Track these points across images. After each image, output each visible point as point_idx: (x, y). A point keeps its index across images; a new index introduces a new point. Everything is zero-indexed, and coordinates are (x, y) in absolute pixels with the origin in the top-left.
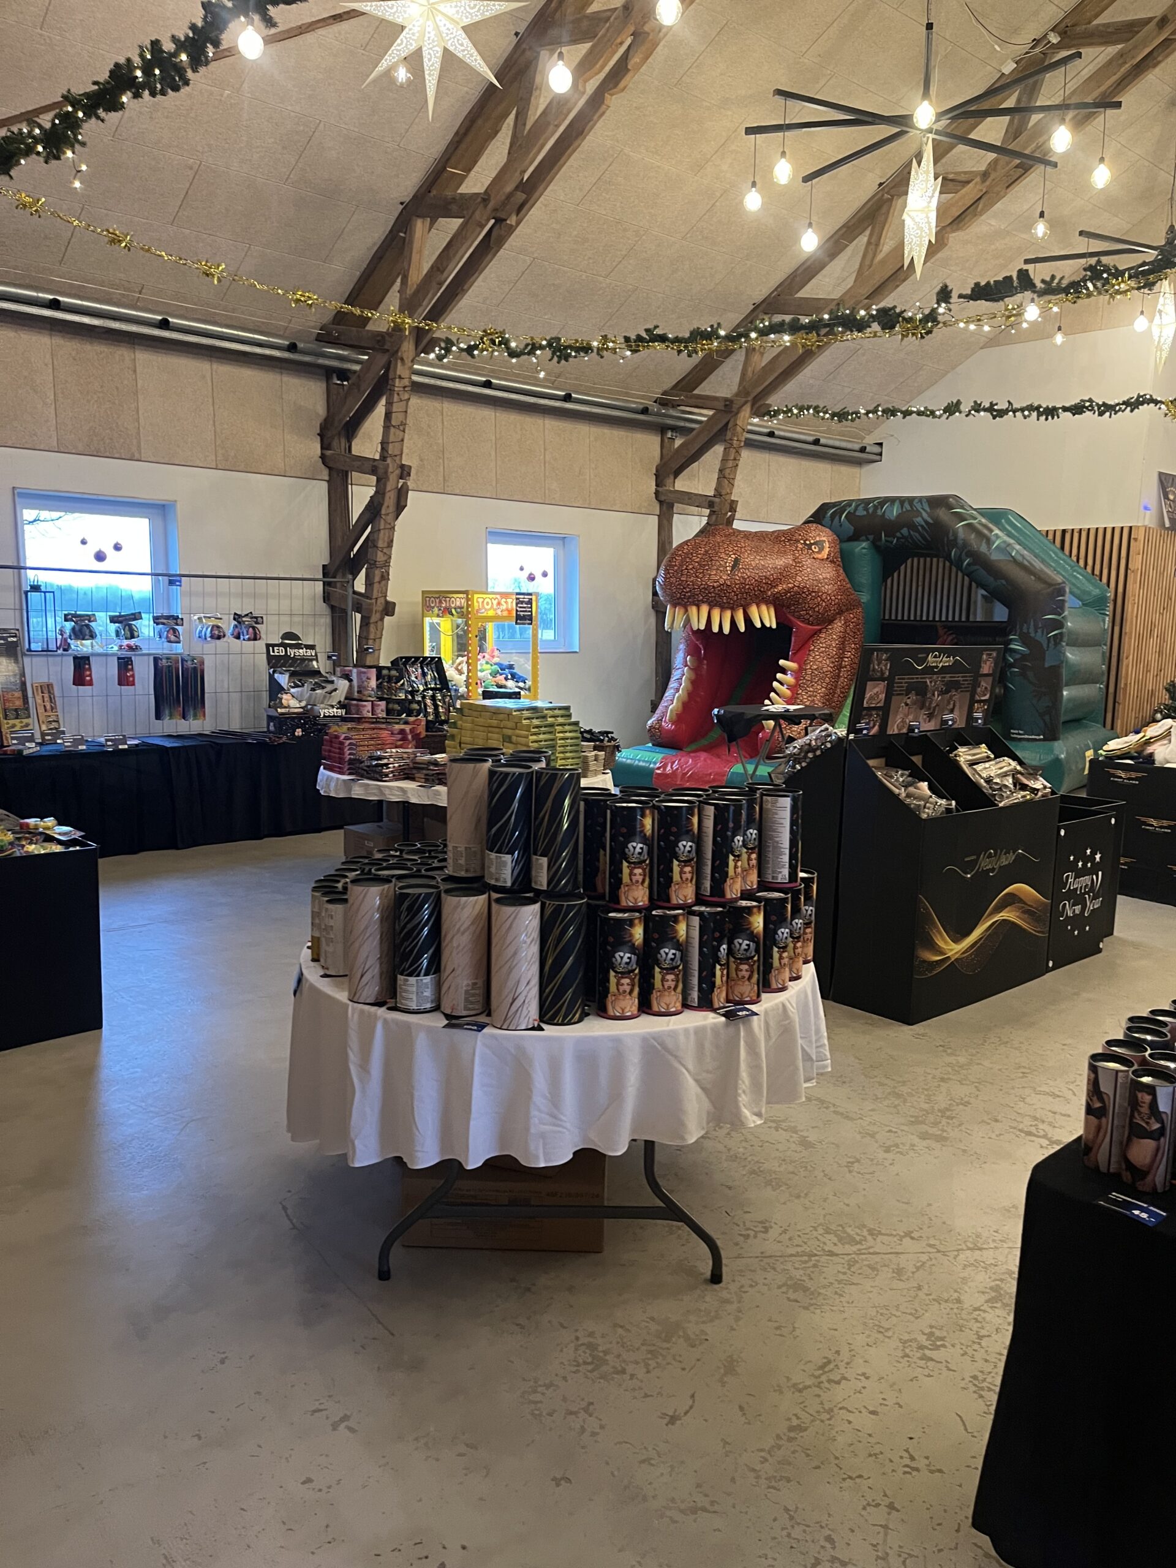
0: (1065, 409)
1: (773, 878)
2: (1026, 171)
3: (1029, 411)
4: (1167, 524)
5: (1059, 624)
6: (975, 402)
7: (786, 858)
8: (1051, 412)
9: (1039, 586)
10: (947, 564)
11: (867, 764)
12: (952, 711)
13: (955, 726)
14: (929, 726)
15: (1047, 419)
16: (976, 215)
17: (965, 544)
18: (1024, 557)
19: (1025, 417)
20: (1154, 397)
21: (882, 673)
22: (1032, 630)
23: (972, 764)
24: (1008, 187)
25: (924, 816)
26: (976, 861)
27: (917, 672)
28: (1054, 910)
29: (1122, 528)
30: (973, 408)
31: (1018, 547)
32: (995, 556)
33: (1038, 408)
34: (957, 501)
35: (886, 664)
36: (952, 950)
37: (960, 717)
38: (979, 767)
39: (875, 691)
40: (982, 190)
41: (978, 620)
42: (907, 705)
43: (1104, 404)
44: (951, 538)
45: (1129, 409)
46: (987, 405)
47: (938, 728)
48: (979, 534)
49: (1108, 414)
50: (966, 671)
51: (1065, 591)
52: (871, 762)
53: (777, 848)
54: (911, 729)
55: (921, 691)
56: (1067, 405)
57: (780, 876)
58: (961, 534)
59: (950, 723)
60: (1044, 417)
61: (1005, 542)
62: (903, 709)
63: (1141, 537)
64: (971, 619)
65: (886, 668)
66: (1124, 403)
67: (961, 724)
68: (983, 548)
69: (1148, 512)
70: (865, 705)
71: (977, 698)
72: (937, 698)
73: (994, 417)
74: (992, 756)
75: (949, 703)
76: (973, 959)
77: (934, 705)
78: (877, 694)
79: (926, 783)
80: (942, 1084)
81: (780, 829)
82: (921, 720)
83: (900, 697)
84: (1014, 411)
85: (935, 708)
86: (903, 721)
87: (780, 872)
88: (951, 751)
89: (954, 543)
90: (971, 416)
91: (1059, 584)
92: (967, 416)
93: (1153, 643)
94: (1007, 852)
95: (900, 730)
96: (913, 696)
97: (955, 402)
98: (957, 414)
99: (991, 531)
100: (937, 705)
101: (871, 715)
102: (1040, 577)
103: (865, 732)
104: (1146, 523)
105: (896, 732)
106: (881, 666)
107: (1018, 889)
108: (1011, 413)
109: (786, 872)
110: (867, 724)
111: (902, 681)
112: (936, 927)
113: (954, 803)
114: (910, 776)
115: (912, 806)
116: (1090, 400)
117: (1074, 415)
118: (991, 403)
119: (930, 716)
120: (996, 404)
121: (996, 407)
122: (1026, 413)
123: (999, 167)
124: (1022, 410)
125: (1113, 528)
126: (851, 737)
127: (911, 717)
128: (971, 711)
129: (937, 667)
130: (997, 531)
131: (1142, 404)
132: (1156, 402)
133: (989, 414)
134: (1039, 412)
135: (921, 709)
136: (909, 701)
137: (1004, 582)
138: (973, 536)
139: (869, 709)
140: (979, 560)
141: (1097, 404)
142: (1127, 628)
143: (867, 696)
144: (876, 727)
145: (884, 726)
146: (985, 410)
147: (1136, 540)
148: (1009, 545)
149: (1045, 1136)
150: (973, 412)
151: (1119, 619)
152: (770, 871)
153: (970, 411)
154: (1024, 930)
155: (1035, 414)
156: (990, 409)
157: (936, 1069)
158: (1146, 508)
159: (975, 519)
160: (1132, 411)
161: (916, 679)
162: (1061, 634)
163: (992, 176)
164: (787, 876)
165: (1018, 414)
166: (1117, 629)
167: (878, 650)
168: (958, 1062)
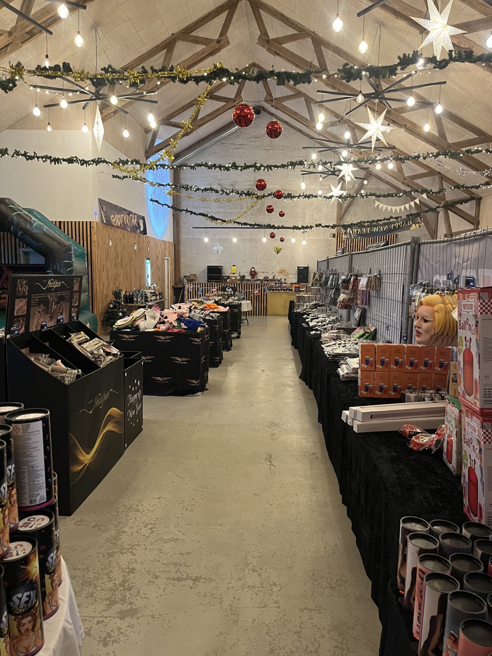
0: (64, 160)
1: (31, 502)
2: (32, 36)
3: (46, 159)
4: (105, 222)
5: (71, 265)
6: (16, 150)
7: (42, 480)
8: (57, 161)
9: (59, 246)
10: (9, 234)
11: (21, 352)
12: (62, 314)
13: (64, 322)
14: (51, 324)
15: (55, 164)
16: (6, 53)
17: (18, 224)
18: (50, 232)
19: (44, 161)
20: (106, 160)
21: (24, 293)
22: (58, 267)
23: (80, 344)
24: (23, 43)
25: (67, 382)
26: (93, 403)
27: (43, 291)
28: (125, 416)
29: (87, 222)
30: (15, 153)
31: (46, 227)
32: (35, 231)
33: (50, 158)
34: (10, 202)
35: (26, 287)
36: (86, 459)
37: (66, 317)
38: (85, 345)
39: (21, 304)
40: (9, 41)
41: (22, 263)
42: (39, 312)
43: (83, 160)
44: (11, 220)
45: (95, 164)
46: (23, 153)
47: (55, 325)
48: (25, 219)
49: (85, 165)
50: (68, 290)
51: (71, 249)
52: (23, 351)
53: (33, 472)
54: (42, 327)
55: (46, 303)
56: (65, 158)
57: (38, 498)
58: (15, 219)
59: (61, 321)
60: (54, 163)
61: (39, 224)
62: (38, 315)
63: (95, 227)
64: (18, 263)
65: (26, 290)
66: (92, 161)
67: (66, 321)
68: (28, 226)
69: (97, 216)
70: (15, 314)
71: (73, 305)
72: (54, 307)
73: (27, 160)
74: (88, 338)
75: (60, 309)
76: (97, 459)
77: (53, 311)
78: (22, 307)
79: (60, 360)
80: (111, 559)
81: (34, 454)
82: (47, 321)
83: (34, 308)
84: (38, 158)
85: (53, 313)
86: (38, 323)
87: (39, 494)
88: (67, 338)
89: (12, 223)
90: (14, 158)
91: (69, 246)
92: (12, 157)
93: (104, 273)
94: (106, 393)
95: (36, 328)
96: (42, 307)
97: (4, 149)
98: (6, 155)
99: (31, 218)
100: (55, 311)
101: (20, 321)
102: (60, 243)
103: (16, 332)
104: (97, 220)
105: (34, 330)
106: (23, 288)
107: (111, 412)
108: (36, 159)
109: (43, 492)
110: (17, 327)
111: (36, 297)
112: (79, 449)
113: (80, 370)
114: (49, 357)
115: (59, 378)
116: (76, 157)
117: (69, 163)
118: (25, 152)
119: (51, 318)
120: (28, 153)
121: (27, 154)
122: (44, 159)
123: (18, 30)
124: (42, 157)
125: (83, 222)
126: (8, 336)
127: (42, 320)
128: (70, 313)
129: (53, 288)
130: (34, 219)
131: (101, 162)
132: (107, 163)
133: (24, 157)
134: (51, 160)
135: (47, 314)
136: (40, 310)
137: (41, 244)
138: (22, 220)
139: (18, 317)
140: (26, 232)
141: (80, 160)
142: (94, 267)
143: (16, 308)
144: (23, 328)
145: (27, 327)
146: (22, 155)
147: (93, 227)
148: (41, 226)
149: (188, 578)
150: (15, 155)
151: (91, 263)
152: (27, 496)
153: (13, 155)
154: (116, 432)
155: (49, 160)
156: (25, 155)
157: (102, 547)
158: (95, 214)
159: (22, 211)
160: (96, 165)
161: (42, 295)
162: (72, 269)
163: (14, 35)
164: (45, 496)
165: (40, 159)
166: (90, 268)
167: (21, 278)
168: (112, 536)
